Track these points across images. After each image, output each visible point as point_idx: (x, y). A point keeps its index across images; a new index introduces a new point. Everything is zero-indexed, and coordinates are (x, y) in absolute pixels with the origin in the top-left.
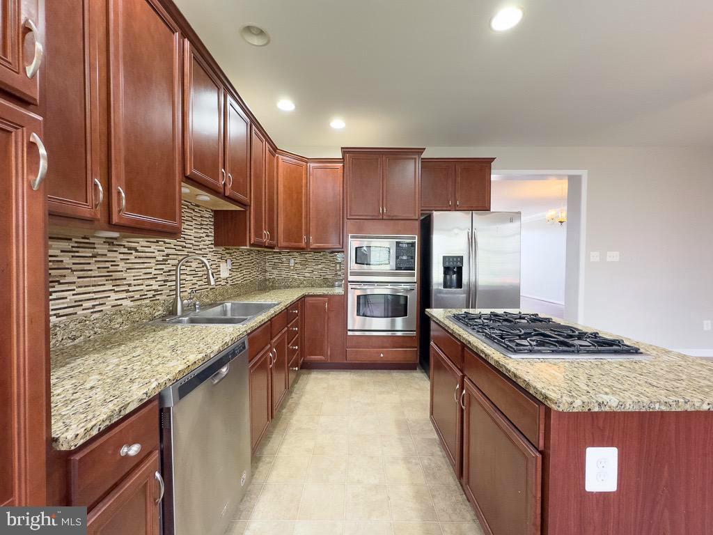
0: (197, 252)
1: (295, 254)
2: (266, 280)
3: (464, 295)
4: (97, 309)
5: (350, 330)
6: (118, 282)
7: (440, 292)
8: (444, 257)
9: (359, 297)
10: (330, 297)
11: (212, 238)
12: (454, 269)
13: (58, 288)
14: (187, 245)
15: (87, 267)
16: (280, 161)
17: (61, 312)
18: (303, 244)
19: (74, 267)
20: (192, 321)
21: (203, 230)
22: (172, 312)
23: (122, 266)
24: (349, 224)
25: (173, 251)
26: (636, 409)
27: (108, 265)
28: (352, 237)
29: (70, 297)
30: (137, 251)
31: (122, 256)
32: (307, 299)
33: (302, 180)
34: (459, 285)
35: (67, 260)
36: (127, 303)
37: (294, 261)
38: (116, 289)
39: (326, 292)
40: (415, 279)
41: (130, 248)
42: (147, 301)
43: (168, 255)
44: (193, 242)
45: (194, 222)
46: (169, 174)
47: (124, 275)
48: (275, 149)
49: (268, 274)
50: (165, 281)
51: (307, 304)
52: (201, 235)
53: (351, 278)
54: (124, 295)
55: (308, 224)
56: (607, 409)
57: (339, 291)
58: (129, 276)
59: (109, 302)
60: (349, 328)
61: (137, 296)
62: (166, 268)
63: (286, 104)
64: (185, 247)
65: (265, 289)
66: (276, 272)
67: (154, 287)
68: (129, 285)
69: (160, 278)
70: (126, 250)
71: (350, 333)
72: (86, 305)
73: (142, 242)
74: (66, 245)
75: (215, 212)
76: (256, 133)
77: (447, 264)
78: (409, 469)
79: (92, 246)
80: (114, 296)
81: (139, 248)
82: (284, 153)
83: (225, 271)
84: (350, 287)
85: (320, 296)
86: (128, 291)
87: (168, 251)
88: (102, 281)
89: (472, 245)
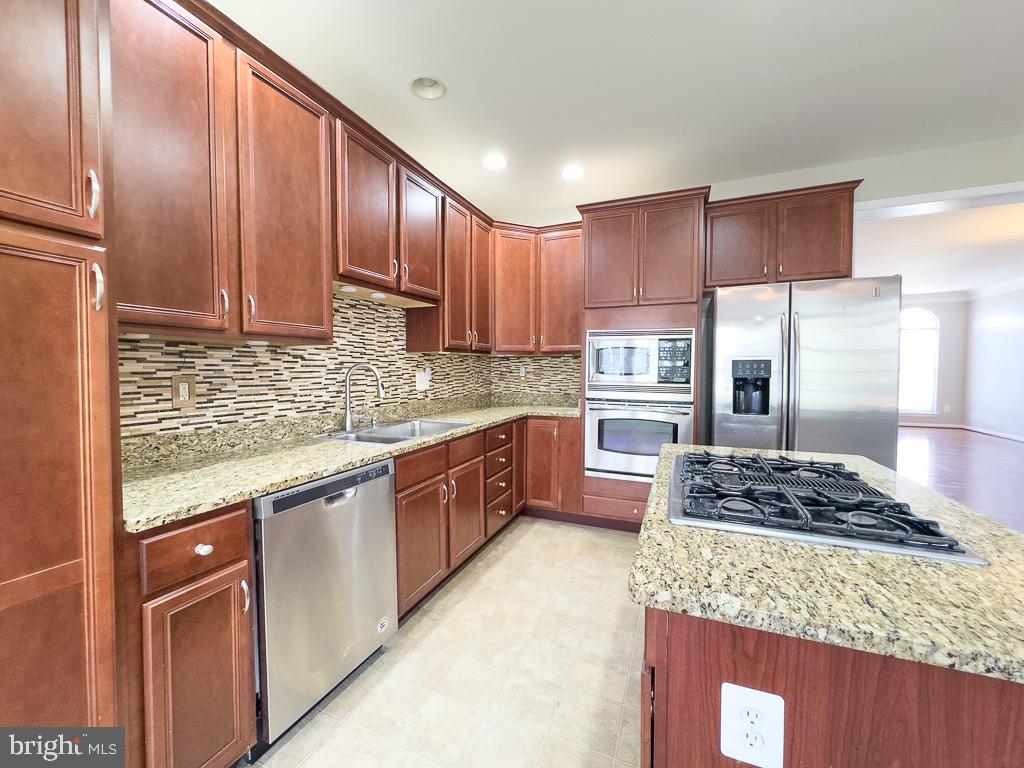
0: (381, 359)
1: (527, 359)
2: (490, 395)
3: (775, 427)
4: (259, 418)
5: (588, 469)
6: (282, 392)
7: (726, 418)
8: (735, 363)
9: (601, 423)
10: (562, 420)
11: (404, 343)
12: (752, 383)
13: (219, 395)
14: (367, 352)
15: (248, 376)
16: (498, 237)
17: (223, 419)
18: (531, 347)
19: (235, 376)
21: (389, 334)
22: (343, 429)
23: (286, 375)
24: (589, 317)
25: (349, 359)
26: (777, 628)
27: (271, 373)
28: (592, 334)
29: (232, 406)
30: (303, 358)
31: (286, 365)
32: (530, 421)
33: (529, 258)
34: (765, 408)
35: (228, 369)
36: (292, 414)
37: (524, 369)
38: (280, 398)
39: (555, 413)
40: (690, 398)
41: (295, 357)
42: (316, 414)
43: (342, 363)
44: (376, 348)
45: (377, 324)
46: (314, 275)
47: (289, 385)
48: (489, 222)
49: (493, 387)
50: (338, 392)
51: (530, 429)
52: (387, 339)
53: (589, 394)
54: (289, 405)
55: (538, 318)
56: (717, 617)
57: (576, 412)
58: (295, 386)
59: (273, 412)
60: (587, 466)
61: (304, 407)
62: (340, 377)
63: (496, 161)
64: (365, 354)
65: (489, 406)
66: (503, 384)
67: (323, 399)
68: (295, 395)
69: (331, 388)
70: (290, 359)
71: (587, 473)
72: (247, 413)
73: (310, 349)
74: (226, 354)
75: (408, 310)
76: (452, 206)
77: (740, 374)
79: (254, 355)
80: (277, 406)
81: (306, 357)
82: (504, 226)
83: (423, 381)
84: (588, 406)
85: (547, 418)
86: (293, 402)
87: (341, 359)
88: (264, 390)
89: (789, 341)
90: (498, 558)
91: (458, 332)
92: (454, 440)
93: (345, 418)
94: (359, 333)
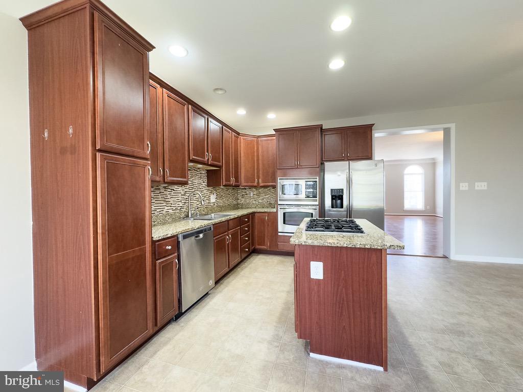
0: (199, 190)
1: (254, 189)
2: (238, 204)
3: (346, 213)
4: (161, 212)
6: (168, 203)
7: (330, 211)
8: (332, 190)
9: (284, 214)
10: (269, 213)
11: (206, 183)
12: (337, 197)
14: (194, 187)
15: (158, 197)
16: (242, 140)
18: (256, 184)
20: (194, 219)
21: (201, 180)
22: (187, 216)
23: (169, 196)
24: (279, 172)
25: (188, 190)
27: (164, 196)
28: (280, 179)
31: (169, 193)
32: (256, 214)
33: (254, 148)
34: (342, 207)
36: (170, 211)
37: (252, 193)
38: (167, 205)
39: (266, 211)
40: (317, 203)
41: (171, 190)
42: (178, 211)
43: (186, 192)
44: (197, 185)
45: (197, 176)
46: (184, 161)
47: (170, 200)
48: (238, 134)
49: (239, 201)
50: (185, 203)
51: (256, 216)
52: (201, 182)
53: (279, 203)
54: (170, 208)
55: (258, 172)
57: (275, 210)
58: (171, 200)
59: (165, 210)
60: (279, 231)
61: (174, 209)
62: (185, 197)
63: (242, 112)
65: (238, 209)
66: (243, 200)
67: (180, 205)
68: (172, 204)
69: (183, 201)
70: (170, 190)
71: (279, 234)
72: (158, 210)
73: (176, 187)
75: (207, 170)
76: (225, 130)
77: (333, 194)
78: (287, 295)
79: (159, 189)
80: (166, 208)
81: (175, 189)
82: (244, 135)
83: (213, 199)
84: (279, 207)
85: (263, 212)
86: (171, 206)
87: (186, 190)
88: (162, 202)
89: (349, 182)
90: (246, 267)
91: (228, 179)
92: (230, 220)
93: (188, 212)
94: (191, 180)
